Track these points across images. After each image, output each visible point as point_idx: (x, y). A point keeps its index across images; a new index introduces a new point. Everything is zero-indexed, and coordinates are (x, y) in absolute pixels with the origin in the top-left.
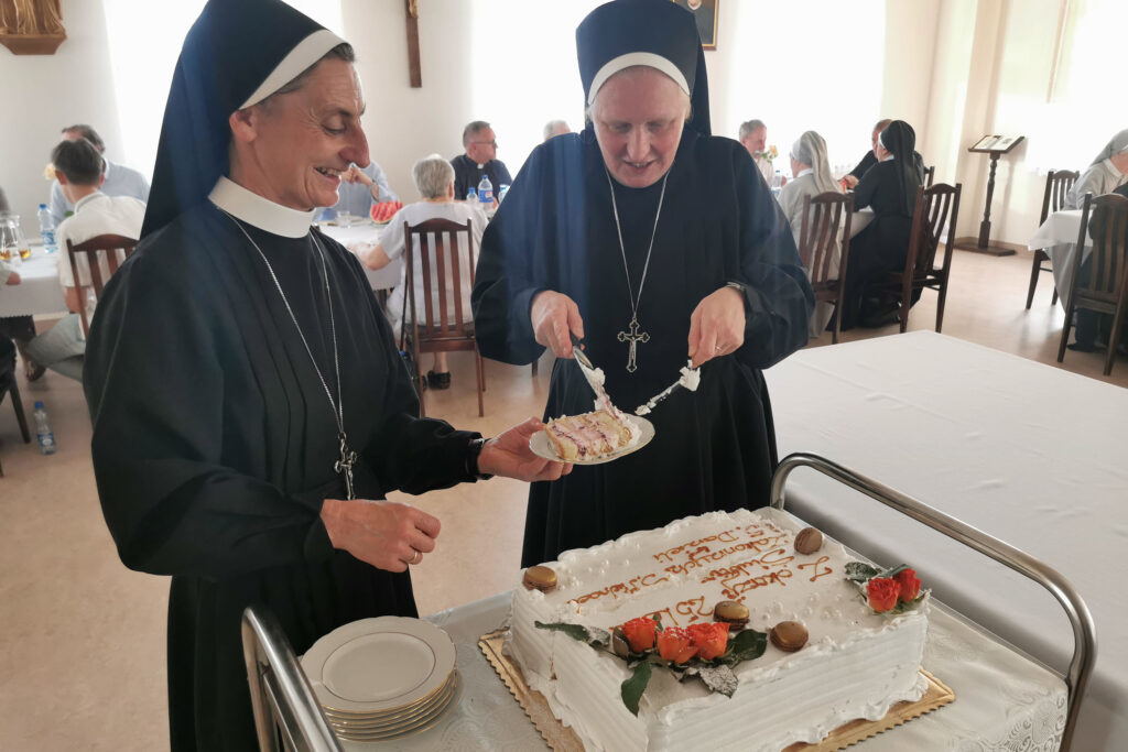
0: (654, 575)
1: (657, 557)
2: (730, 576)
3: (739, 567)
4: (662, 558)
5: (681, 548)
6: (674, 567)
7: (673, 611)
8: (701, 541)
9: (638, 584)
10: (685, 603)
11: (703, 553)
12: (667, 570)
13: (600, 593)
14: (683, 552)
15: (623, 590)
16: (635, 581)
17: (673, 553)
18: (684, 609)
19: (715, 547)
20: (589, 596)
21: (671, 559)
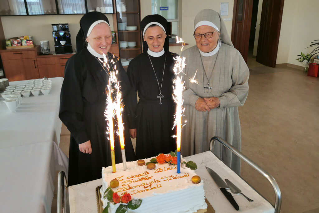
0: (164, 180)
1: (161, 186)
2: (144, 178)
3: (140, 180)
4: (159, 186)
5: (152, 189)
6: (157, 182)
7: (164, 170)
8: (144, 191)
9: (169, 178)
10: (160, 172)
11: (146, 186)
12: (160, 181)
13: (180, 177)
14: (152, 188)
15: (174, 177)
16: (170, 180)
17: (155, 187)
18: (161, 170)
19: (142, 188)
20: (183, 177)
21: (157, 185)
